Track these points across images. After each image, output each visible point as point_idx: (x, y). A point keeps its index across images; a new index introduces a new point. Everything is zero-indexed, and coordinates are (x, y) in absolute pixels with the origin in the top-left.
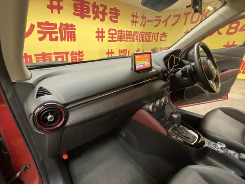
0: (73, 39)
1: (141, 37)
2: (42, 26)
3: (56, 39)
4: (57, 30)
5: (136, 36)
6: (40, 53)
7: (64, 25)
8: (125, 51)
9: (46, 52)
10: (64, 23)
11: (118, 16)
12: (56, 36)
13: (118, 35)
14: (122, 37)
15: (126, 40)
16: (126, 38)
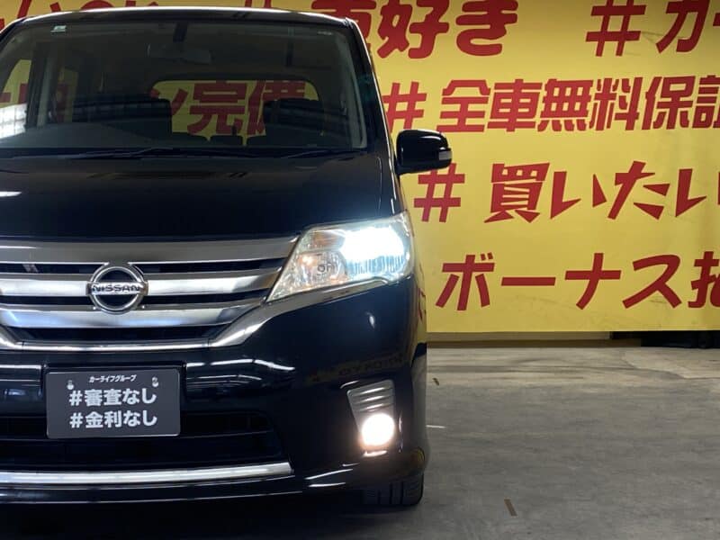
1: (661, 105)
2: (205, 93)
4: (244, 103)
5: (617, 102)
8: (534, 173)
11: (507, 26)
12: (236, 120)
13: (497, 105)
14: (520, 110)
15: (542, 122)
16: (543, 115)
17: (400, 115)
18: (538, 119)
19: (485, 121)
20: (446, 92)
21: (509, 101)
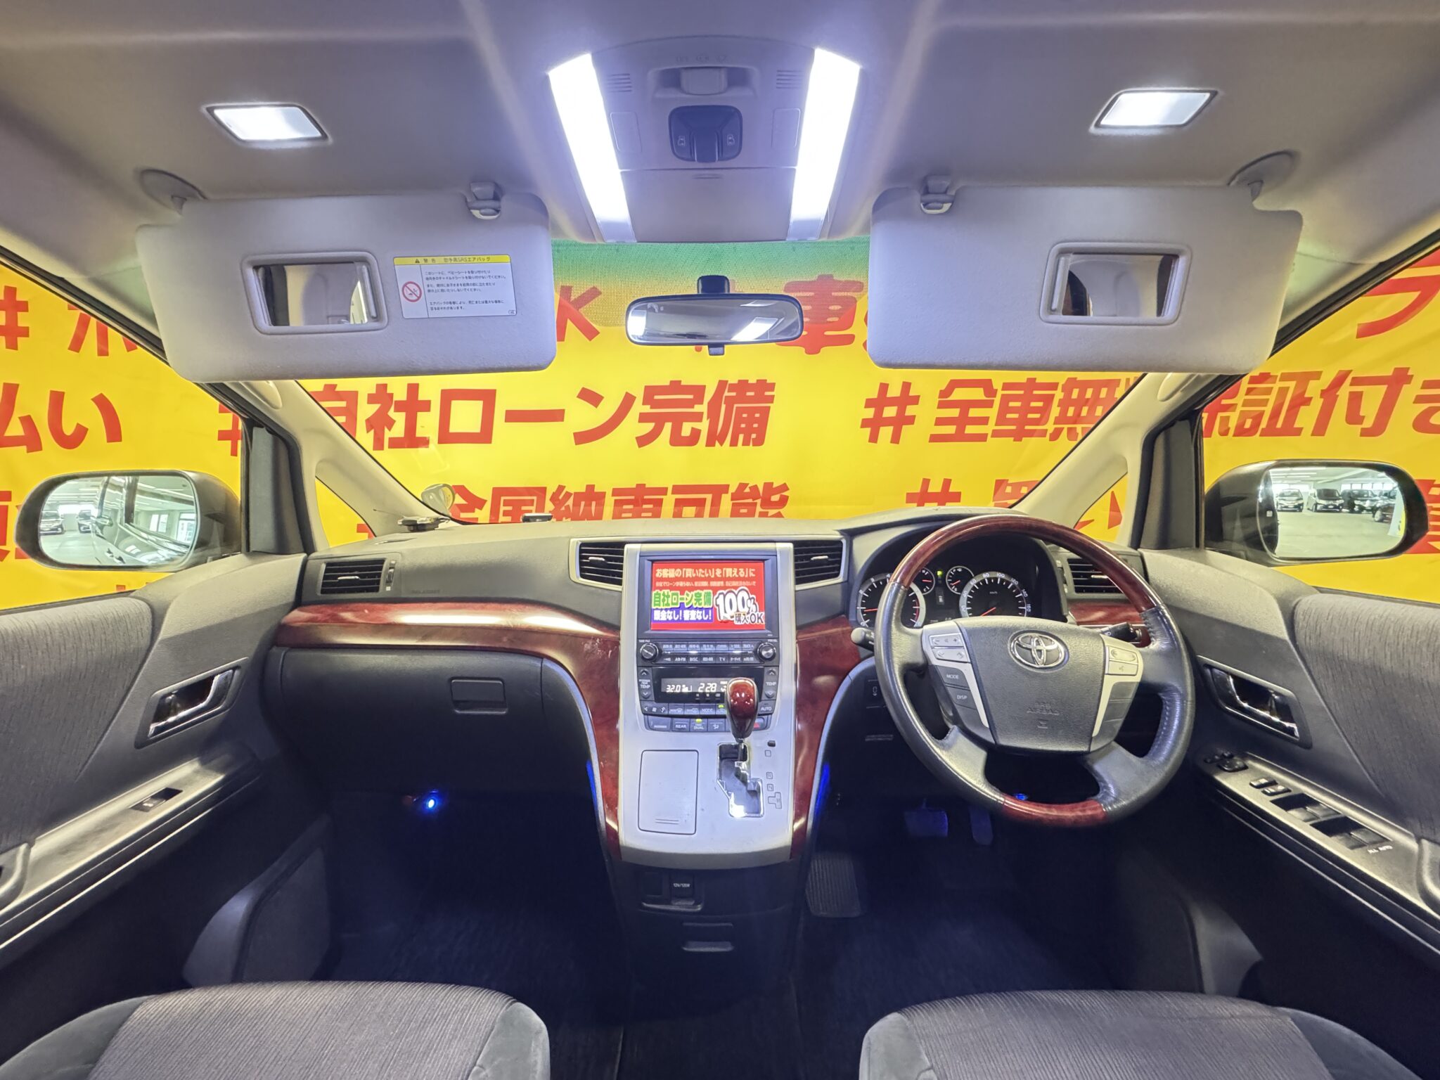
0: (754, 436)
2: (657, 397)
3: (693, 439)
4: (702, 408)
6: (632, 484)
7: (732, 385)
9: (650, 484)
10: (733, 380)
12: (693, 429)
13: (1004, 409)
14: (1030, 416)
15: (1056, 429)
16: (1057, 421)
17: (888, 421)
18: (1050, 427)
19: (988, 429)
20: (945, 393)
21: (1018, 404)
